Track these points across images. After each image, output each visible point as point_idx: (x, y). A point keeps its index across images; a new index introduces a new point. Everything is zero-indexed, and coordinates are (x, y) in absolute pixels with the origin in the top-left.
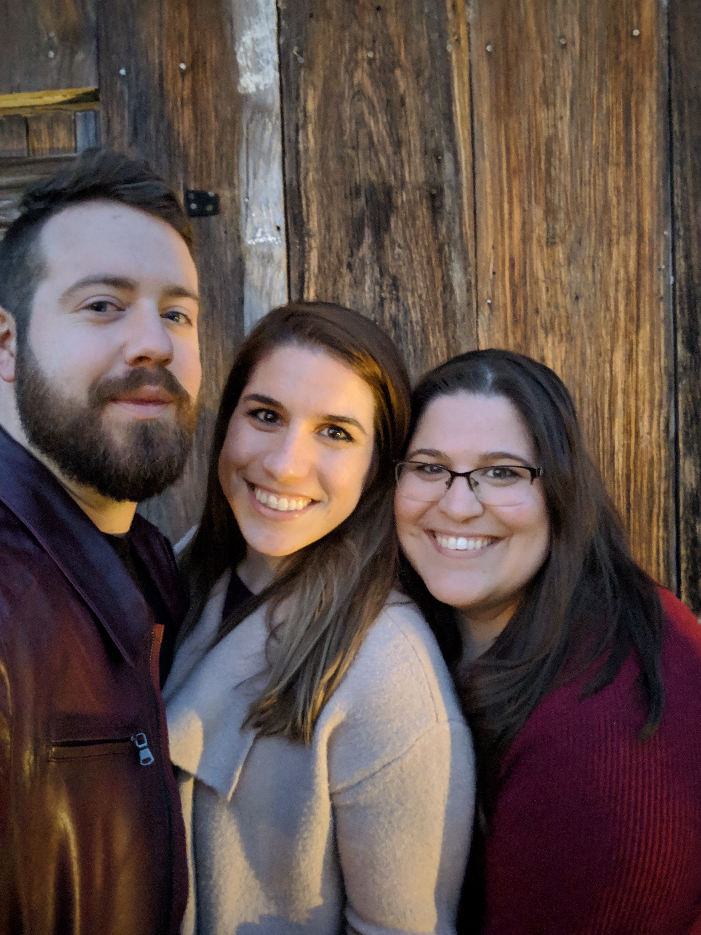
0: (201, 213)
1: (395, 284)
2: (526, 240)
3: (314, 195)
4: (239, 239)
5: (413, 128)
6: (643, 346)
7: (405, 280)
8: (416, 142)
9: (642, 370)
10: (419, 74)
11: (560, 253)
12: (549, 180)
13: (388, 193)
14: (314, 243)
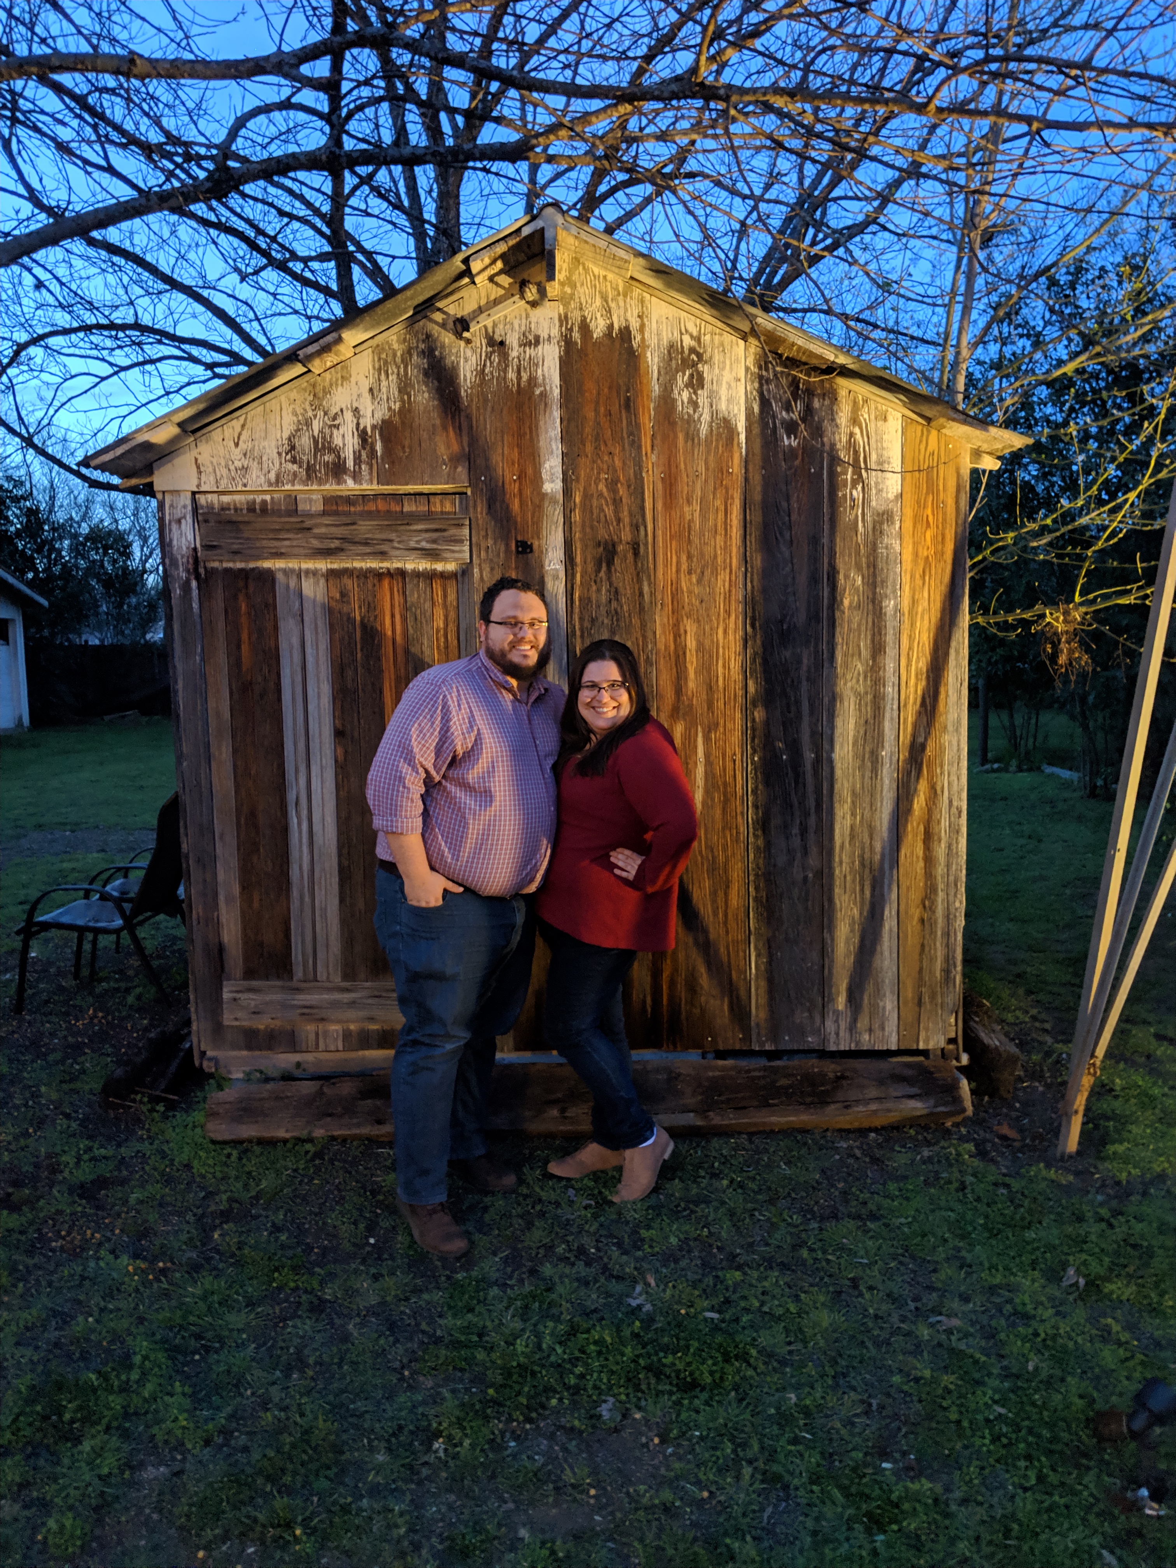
0: (524, 552)
1: (617, 592)
2: (678, 571)
3: (579, 545)
4: (542, 566)
5: (626, 513)
6: (732, 625)
7: (621, 590)
8: (627, 520)
9: (731, 637)
10: (629, 486)
11: (694, 580)
12: (689, 541)
13: (614, 546)
14: (579, 569)
